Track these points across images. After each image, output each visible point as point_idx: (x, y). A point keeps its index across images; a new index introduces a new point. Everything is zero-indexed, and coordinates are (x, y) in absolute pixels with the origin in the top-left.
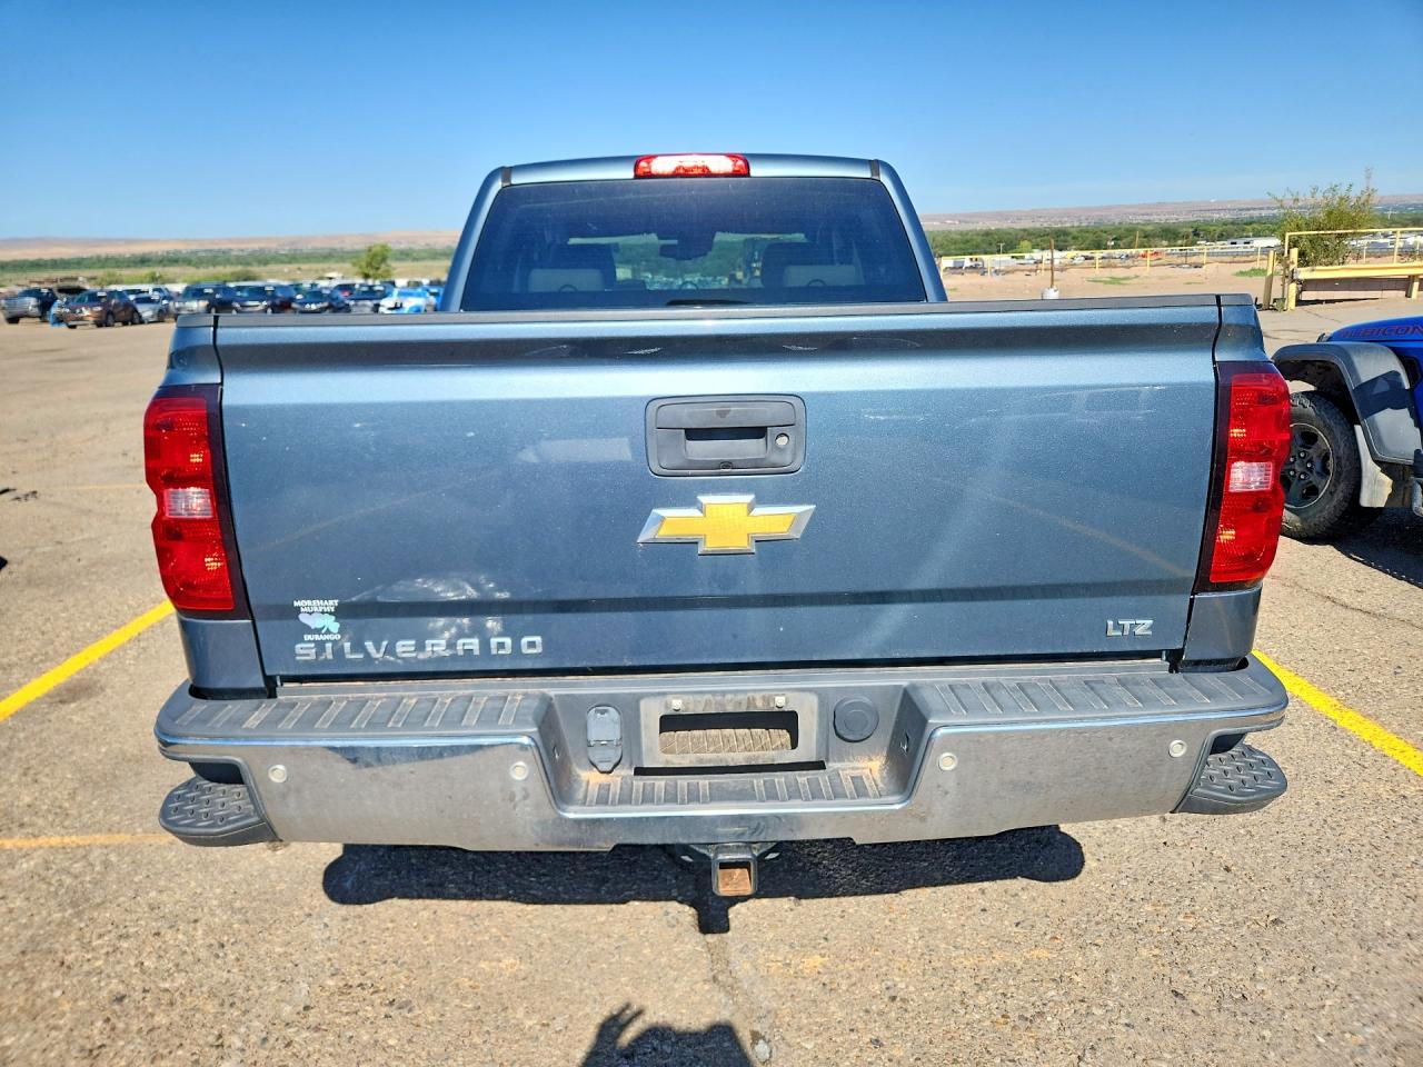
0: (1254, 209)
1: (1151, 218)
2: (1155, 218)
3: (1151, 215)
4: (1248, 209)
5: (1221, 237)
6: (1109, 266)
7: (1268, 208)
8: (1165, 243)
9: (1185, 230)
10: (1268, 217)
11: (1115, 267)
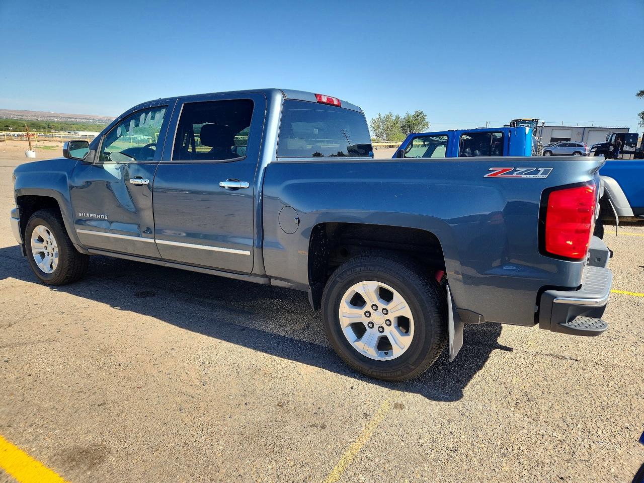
0: (73, 118)
1: (24, 117)
2: (26, 118)
3: (23, 116)
4: (71, 118)
5: (62, 129)
6: (11, 140)
7: (79, 118)
8: (35, 130)
9: (44, 125)
10: (80, 122)
11: (13, 140)
